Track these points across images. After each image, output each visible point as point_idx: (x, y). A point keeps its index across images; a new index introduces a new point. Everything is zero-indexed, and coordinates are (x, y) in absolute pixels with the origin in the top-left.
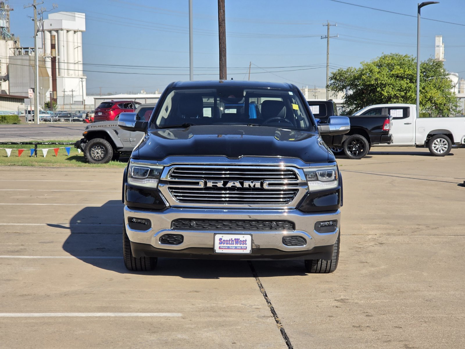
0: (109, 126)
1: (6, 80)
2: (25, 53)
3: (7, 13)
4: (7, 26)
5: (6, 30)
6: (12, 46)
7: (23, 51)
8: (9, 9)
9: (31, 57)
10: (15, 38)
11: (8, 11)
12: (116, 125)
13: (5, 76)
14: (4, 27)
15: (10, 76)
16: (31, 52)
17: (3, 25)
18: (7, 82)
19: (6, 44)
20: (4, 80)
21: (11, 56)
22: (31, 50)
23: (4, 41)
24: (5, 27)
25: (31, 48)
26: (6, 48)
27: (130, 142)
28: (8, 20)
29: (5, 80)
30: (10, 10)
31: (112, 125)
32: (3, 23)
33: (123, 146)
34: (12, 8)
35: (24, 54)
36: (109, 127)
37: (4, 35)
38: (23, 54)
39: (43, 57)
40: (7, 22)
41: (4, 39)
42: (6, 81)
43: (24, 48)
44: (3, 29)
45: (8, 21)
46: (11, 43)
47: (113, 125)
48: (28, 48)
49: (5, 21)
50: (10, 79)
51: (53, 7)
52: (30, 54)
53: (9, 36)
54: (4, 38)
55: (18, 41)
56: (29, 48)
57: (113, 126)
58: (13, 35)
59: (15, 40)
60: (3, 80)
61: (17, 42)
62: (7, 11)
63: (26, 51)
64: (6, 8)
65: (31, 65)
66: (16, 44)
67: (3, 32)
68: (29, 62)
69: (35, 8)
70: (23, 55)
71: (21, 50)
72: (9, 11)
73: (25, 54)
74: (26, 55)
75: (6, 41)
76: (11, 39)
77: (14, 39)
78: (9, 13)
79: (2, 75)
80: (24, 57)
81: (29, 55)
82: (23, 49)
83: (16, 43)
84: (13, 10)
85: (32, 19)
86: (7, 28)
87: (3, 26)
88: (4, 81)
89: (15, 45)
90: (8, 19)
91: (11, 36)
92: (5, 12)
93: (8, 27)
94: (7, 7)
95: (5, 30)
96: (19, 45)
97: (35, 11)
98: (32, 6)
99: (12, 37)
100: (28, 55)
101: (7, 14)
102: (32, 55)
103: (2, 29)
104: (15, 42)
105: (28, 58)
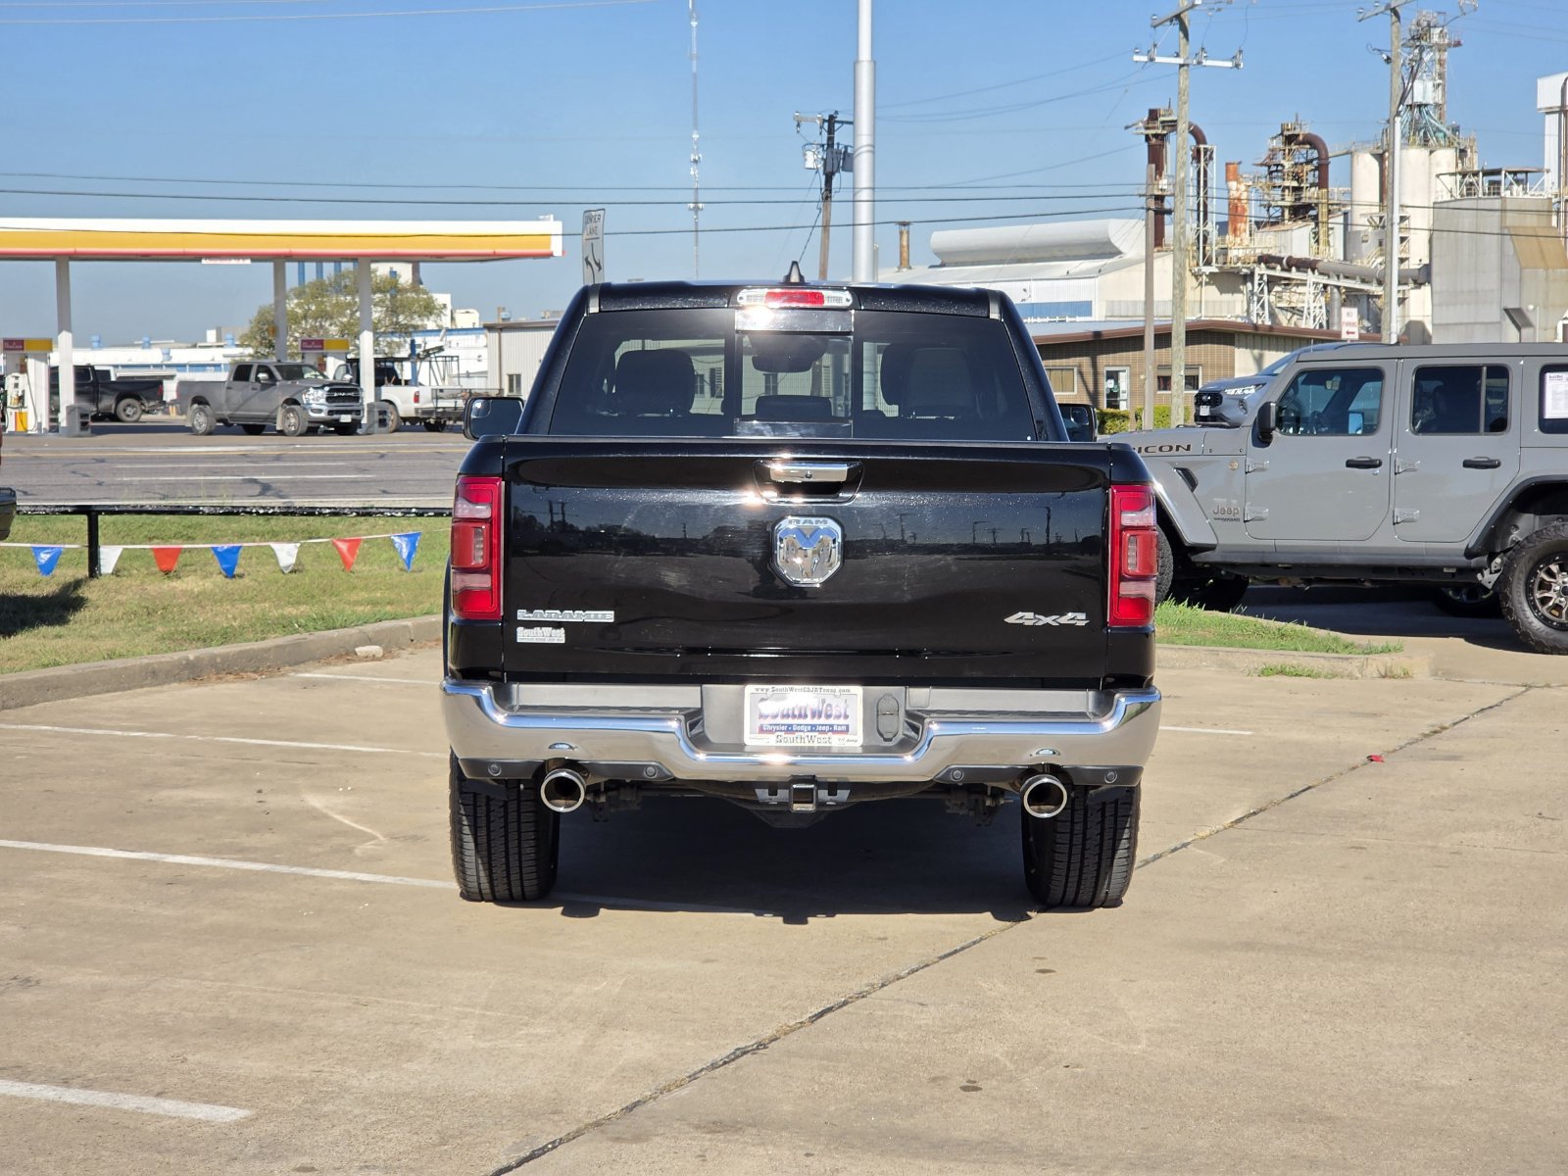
0: (1161, 449)
1: (1419, 281)
2: (1489, 189)
3: (1437, 57)
4: (1436, 100)
5: (1434, 112)
6: (1449, 166)
7: (1483, 182)
8: (1447, 41)
9: (1508, 201)
10: (1463, 140)
11: (1441, 48)
12: (1189, 446)
13: (1419, 269)
14: (1426, 105)
15: (1435, 270)
16: (1511, 184)
17: (1424, 98)
18: (1426, 289)
19: (1430, 160)
20: (1415, 282)
21: (1440, 200)
22: (1510, 177)
23: (1425, 152)
24: (1431, 102)
25: (1510, 173)
26: (1430, 173)
27: (1245, 522)
28: (1440, 78)
29: (1418, 284)
30: (1449, 45)
31: (1171, 448)
32: (1425, 92)
33: (1213, 541)
34: (1456, 39)
35: (1484, 194)
36: (1158, 453)
37: (1425, 133)
38: (1481, 192)
39: (1551, 199)
40: (1439, 85)
41: (1425, 145)
42: (1423, 287)
43: (1486, 173)
44: (1424, 110)
45: (1440, 81)
46: (1446, 158)
47: (1178, 447)
48: (1498, 172)
49: (1430, 84)
50: (1435, 278)
51: (1461, 8)
52: (1505, 193)
53: (1441, 135)
54: (1425, 142)
55: (1471, 147)
56: (1503, 172)
57: (1175, 448)
58: (1455, 130)
59: (1462, 147)
60: (1412, 285)
61: (1469, 150)
62: (1439, 51)
63: (1491, 183)
64: (1435, 39)
65: (1507, 227)
66: (1466, 160)
67: (1424, 122)
68: (1502, 220)
69: (1394, 18)
70: (1480, 195)
71: (1473, 179)
72: (1445, 50)
73: (1489, 194)
74: (1492, 196)
75: (1431, 152)
76: (1450, 145)
77: (1459, 144)
78: (1445, 55)
79: (1412, 267)
80: (1483, 204)
81: (1503, 195)
82: (1481, 174)
83: (1466, 156)
84: (1458, 44)
85: (1385, 58)
86: (1437, 105)
87: (1424, 102)
88: (1416, 288)
89: (1463, 163)
90: (1441, 76)
91: (1449, 133)
92: (1432, 54)
93: (1440, 102)
94: (1440, 37)
95: (1430, 116)
96: (1475, 162)
97: (1394, 28)
98: (1386, 9)
99: (1453, 137)
100: (1499, 194)
101: (1440, 60)
102: (1511, 194)
103: (1420, 112)
104: (1462, 153)
105: (1497, 204)
